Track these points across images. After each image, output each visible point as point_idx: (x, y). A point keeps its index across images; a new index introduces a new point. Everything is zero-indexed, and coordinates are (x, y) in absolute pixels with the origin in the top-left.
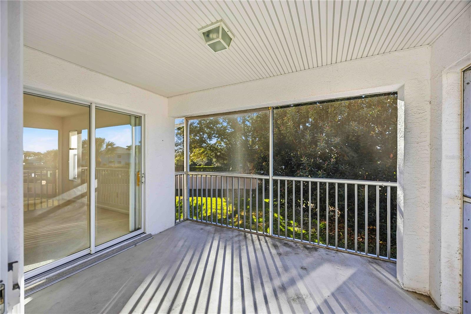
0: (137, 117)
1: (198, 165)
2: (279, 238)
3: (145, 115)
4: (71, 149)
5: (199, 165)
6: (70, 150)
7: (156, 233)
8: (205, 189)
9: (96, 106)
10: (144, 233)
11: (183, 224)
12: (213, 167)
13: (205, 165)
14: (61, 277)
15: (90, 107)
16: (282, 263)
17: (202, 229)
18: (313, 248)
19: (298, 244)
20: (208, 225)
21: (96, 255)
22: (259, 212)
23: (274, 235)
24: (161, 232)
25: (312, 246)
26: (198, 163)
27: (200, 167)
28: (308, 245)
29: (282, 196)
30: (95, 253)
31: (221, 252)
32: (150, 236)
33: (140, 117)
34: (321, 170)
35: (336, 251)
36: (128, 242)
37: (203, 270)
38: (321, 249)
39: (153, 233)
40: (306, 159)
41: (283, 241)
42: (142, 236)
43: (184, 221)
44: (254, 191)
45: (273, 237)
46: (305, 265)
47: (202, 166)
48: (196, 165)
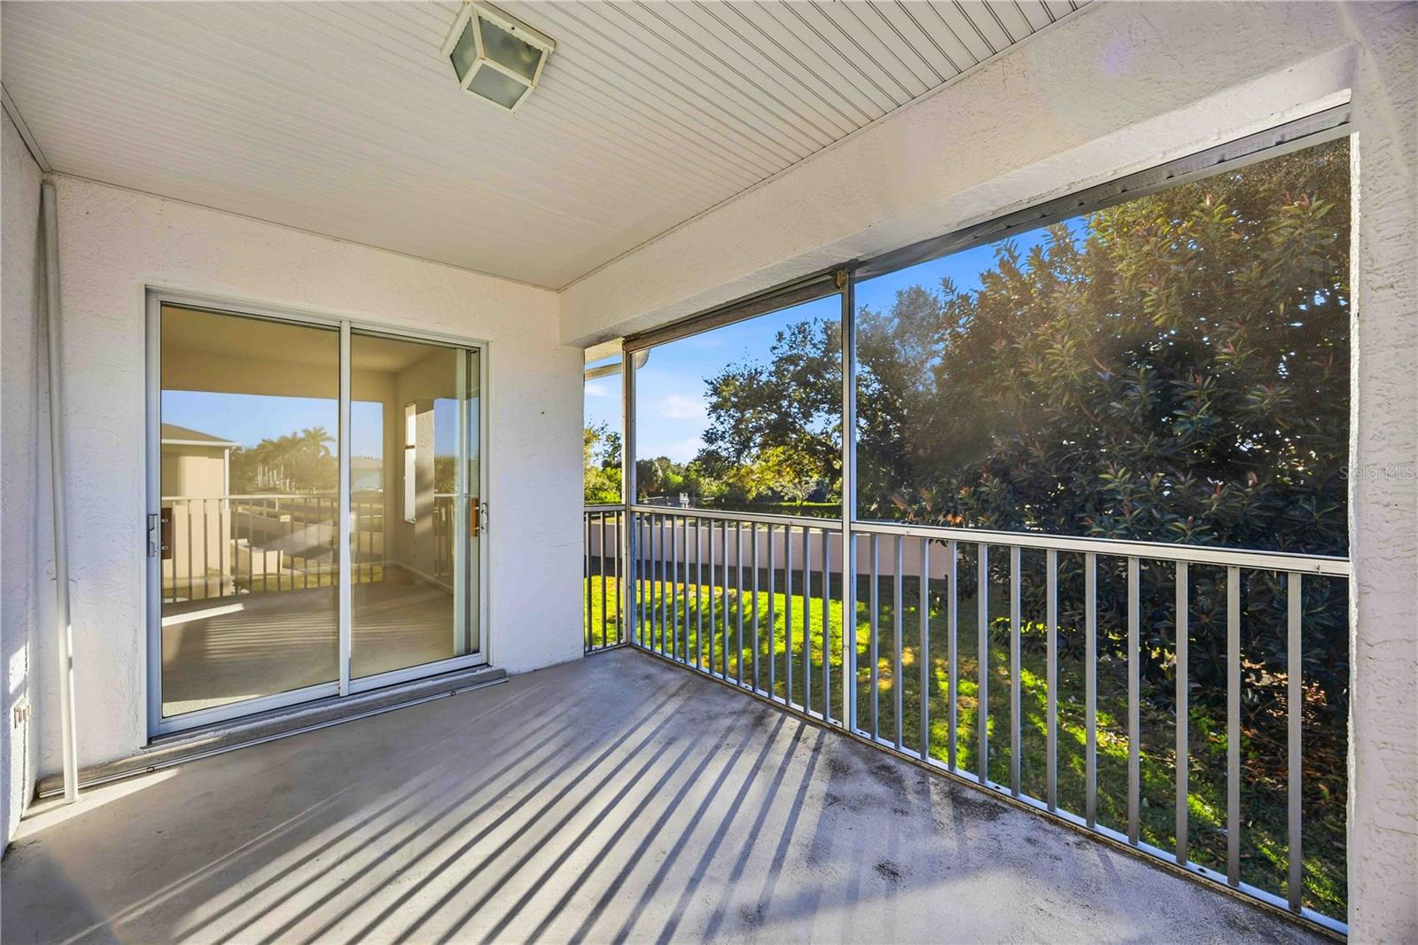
0: (475, 352)
1: (786, 498)
2: (873, 744)
3: (487, 344)
4: (408, 447)
5: (789, 500)
6: (406, 451)
7: (523, 671)
8: (801, 572)
9: (352, 328)
10: (487, 665)
11: (611, 655)
12: (834, 506)
13: (808, 500)
14: (256, 736)
15: (339, 330)
16: (817, 832)
17: (648, 677)
18: (983, 804)
19: (931, 780)
20: (676, 668)
21: (351, 700)
22: (964, 659)
23: (858, 731)
24: (539, 670)
25: (986, 797)
26: (786, 494)
27: (794, 504)
28: (972, 788)
29: (1034, 609)
30: (350, 695)
31: (649, 751)
32: (502, 674)
33: (477, 351)
34: (1187, 518)
35: (1082, 839)
36: (436, 682)
37: (556, 793)
38: (1019, 814)
39: (512, 667)
40: (1123, 476)
41: (883, 756)
42: (478, 672)
43: (619, 648)
44: (939, 586)
45: (852, 738)
46: (902, 859)
47: (798, 502)
48: (782, 498)
